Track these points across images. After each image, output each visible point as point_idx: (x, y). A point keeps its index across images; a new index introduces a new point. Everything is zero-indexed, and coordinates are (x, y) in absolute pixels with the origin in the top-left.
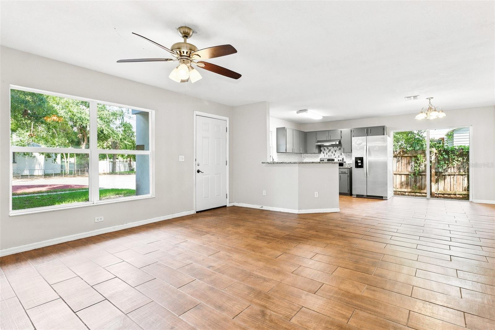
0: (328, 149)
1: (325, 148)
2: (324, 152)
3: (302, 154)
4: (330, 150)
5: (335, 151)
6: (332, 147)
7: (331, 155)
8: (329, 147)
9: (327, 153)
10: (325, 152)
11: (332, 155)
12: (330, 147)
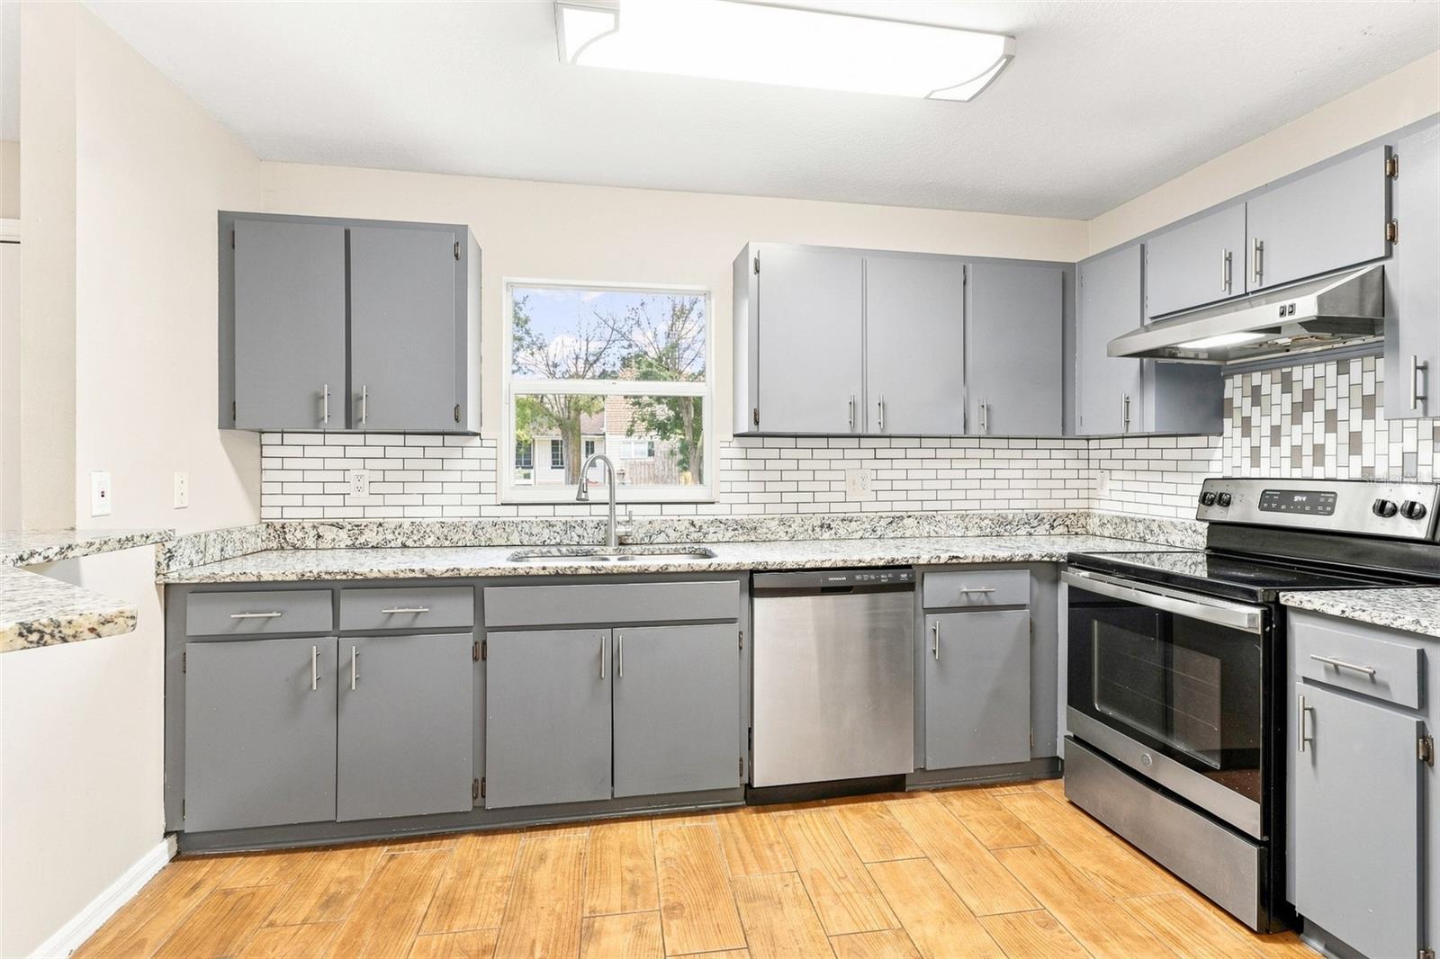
0: (1287, 385)
1: (1256, 378)
2: (1246, 422)
3: (1093, 444)
4: (1309, 395)
5: (1369, 406)
6: (1332, 368)
7: (1319, 451)
8: (1297, 373)
9: (1276, 432)
10: (1262, 425)
11: (1330, 449)
12: (1309, 371)
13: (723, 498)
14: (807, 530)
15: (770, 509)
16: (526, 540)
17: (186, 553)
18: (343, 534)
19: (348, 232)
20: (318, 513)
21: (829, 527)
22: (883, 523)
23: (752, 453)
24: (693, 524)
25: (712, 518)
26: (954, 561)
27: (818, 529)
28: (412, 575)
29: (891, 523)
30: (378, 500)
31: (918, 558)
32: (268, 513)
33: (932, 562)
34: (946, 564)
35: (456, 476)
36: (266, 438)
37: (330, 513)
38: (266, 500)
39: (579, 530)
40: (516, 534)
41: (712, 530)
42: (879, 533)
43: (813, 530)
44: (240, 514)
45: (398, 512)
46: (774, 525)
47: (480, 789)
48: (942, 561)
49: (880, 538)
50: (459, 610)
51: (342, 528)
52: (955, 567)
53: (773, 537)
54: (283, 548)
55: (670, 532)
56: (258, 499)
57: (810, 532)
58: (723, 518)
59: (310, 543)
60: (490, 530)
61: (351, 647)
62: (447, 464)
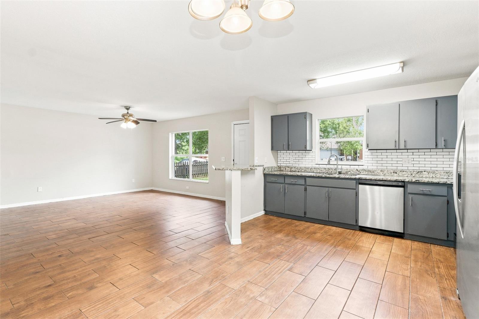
13: (366, 164)
14: (389, 173)
15: (378, 167)
16: (320, 171)
17: (267, 169)
18: (289, 169)
19: (288, 116)
20: (285, 165)
21: (396, 173)
22: (415, 173)
23: (373, 154)
24: (357, 170)
25: (362, 169)
26: (417, 181)
27: (392, 173)
28: (295, 175)
29: (418, 173)
30: (295, 163)
31: (405, 180)
32: (279, 165)
33: (410, 181)
34: (414, 182)
35: (308, 159)
36: (279, 152)
37: (287, 165)
38: (278, 162)
39: (331, 170)
40: (318, 170)
41: (362, 172)
42: (413, 175)
43: (391, 173)
44: (274, 164)
45: (298, 165)
46: (379, 171)
47: (305, 213)
48: (413, 181)
49: (414, 177)
50: (302, 182)
51: (289, 168)
52: (417, 183)
53: (379, 174)
54: (280, 171)
55: (352, 171)
56: (277, 161)
57: (390, 174)
58: (365, 169)
59: (284, 170)
60: (313, 169)
61: (287, 186)
62: (306, 156)
